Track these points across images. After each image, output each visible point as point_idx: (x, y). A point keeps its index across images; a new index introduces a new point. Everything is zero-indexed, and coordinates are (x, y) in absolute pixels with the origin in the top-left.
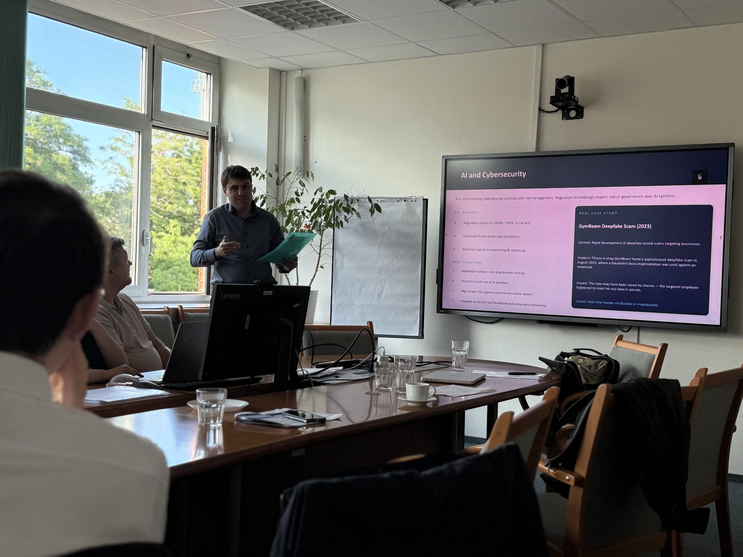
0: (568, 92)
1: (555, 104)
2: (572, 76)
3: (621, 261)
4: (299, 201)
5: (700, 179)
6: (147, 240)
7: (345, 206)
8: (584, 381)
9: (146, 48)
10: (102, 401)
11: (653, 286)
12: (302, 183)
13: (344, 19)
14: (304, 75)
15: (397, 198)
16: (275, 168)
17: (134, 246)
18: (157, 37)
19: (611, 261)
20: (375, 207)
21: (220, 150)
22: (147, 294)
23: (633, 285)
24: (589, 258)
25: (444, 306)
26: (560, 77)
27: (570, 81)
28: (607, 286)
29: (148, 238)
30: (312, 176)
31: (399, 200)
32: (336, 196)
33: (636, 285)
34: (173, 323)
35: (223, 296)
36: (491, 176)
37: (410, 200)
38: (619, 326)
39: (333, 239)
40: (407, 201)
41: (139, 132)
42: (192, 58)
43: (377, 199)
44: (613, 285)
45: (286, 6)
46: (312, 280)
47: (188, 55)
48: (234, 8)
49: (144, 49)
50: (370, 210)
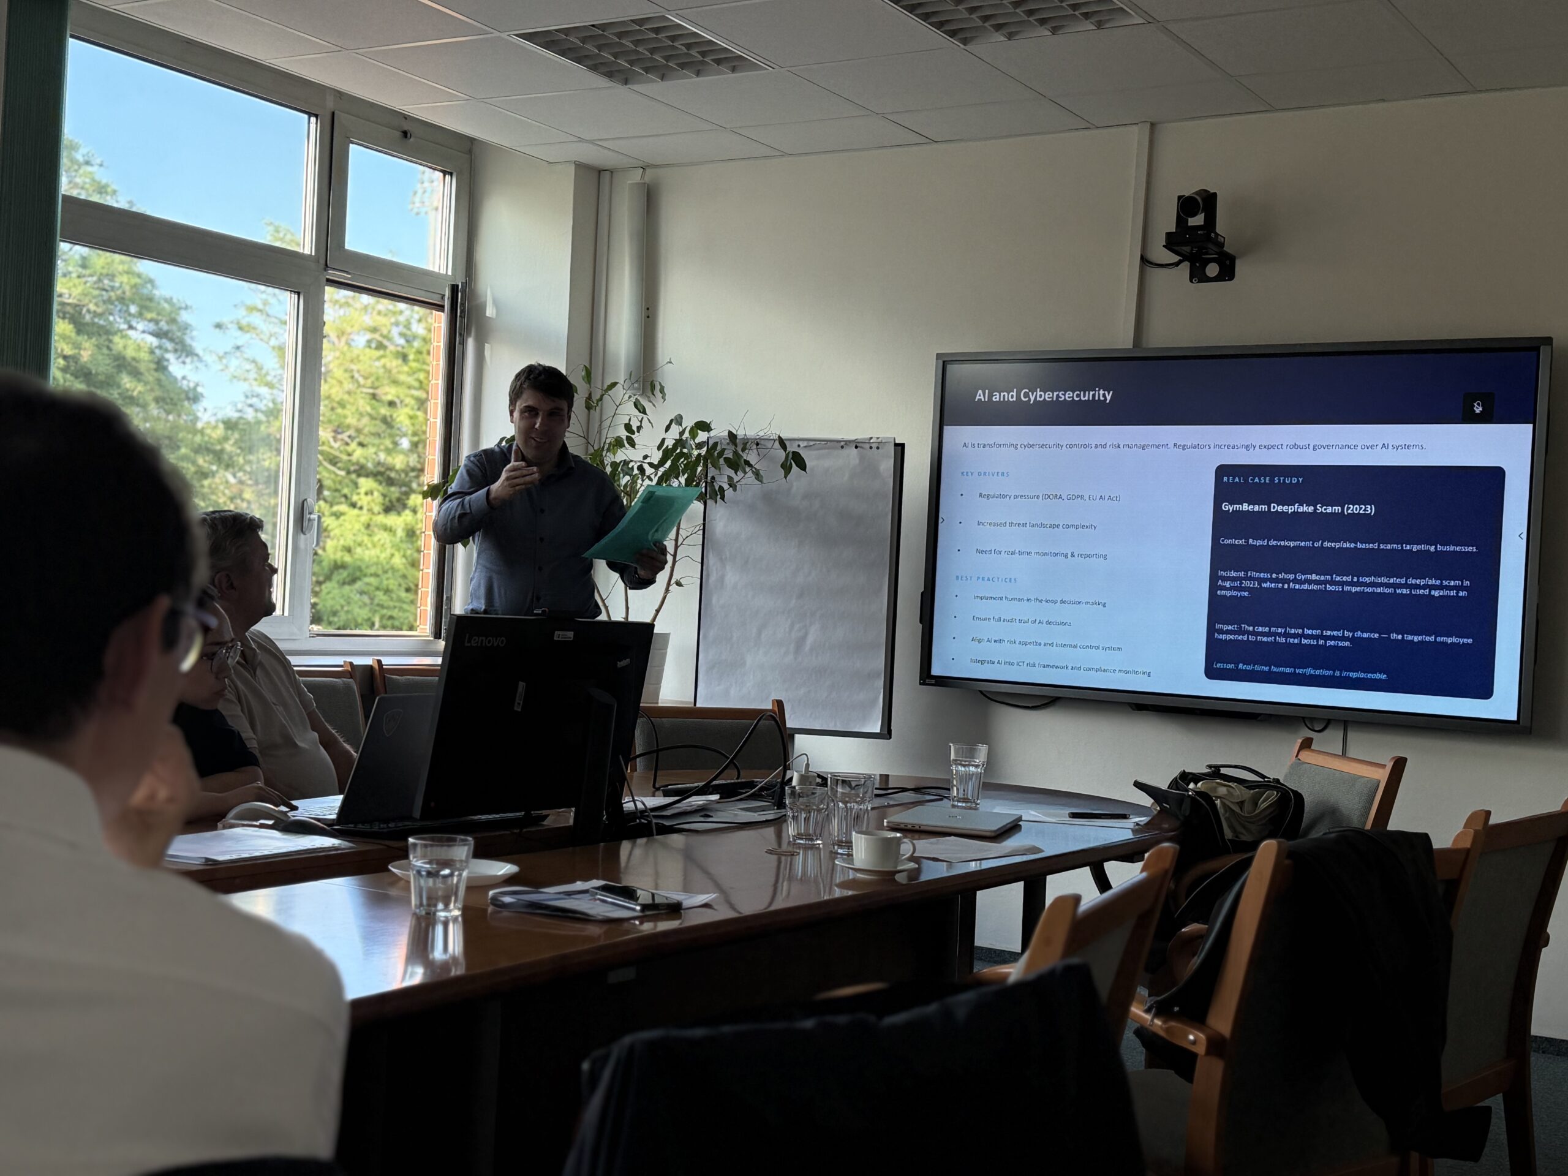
0: (1202, 223)
1: (1176, 248)
2: (1212, 191)
3: (1310, 582)
4: (632, 444)
5: (1478, 411)
6: (310, 520)
7: (731, 456)
8: (1228, 834)
9: (316, 116)
10: (207, 860)
11: (1376, 636)
12: (639, 407)
13: (733, 62)
14: (647, 179)
15: (840, 441)
16: (583, 373)
17: (284, 532)
18: (339, 95)
19: (1288, 581)
20: (792, 458)
21: (469, 334)
22: (308, 635)
23: (1335, 633)
24: (1242, 574)
25: (936, 670)
26: (1187, 194)
27: (1207, 202)
28: (1280, 635)
29: (312, 516)
30: (662, 391)
31: (844, 444)
32: (712, 433)
33: (1340, 634)
34: (362, 696)
35: (469, 641)
36: (1038, 399)
37: (868, 446)
38: (1303, 718)
39: (704, 525)
40: (861, 447)
41: (299, 294)
42: (412, 140)
43: (797, 443)
44: (1293, 631)
45: (614, 34)
46: (658, 611)
47: (405, 134)
48: (504, 35)
49: (313, 119)
50: (783, 466)
